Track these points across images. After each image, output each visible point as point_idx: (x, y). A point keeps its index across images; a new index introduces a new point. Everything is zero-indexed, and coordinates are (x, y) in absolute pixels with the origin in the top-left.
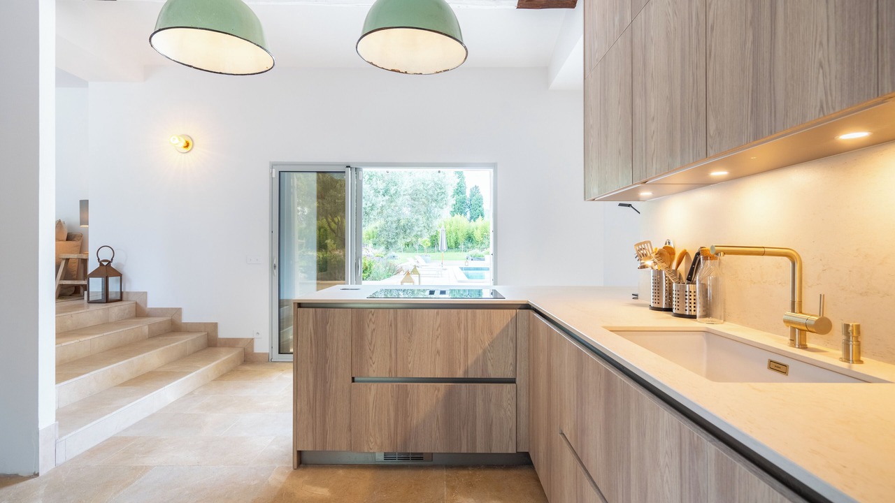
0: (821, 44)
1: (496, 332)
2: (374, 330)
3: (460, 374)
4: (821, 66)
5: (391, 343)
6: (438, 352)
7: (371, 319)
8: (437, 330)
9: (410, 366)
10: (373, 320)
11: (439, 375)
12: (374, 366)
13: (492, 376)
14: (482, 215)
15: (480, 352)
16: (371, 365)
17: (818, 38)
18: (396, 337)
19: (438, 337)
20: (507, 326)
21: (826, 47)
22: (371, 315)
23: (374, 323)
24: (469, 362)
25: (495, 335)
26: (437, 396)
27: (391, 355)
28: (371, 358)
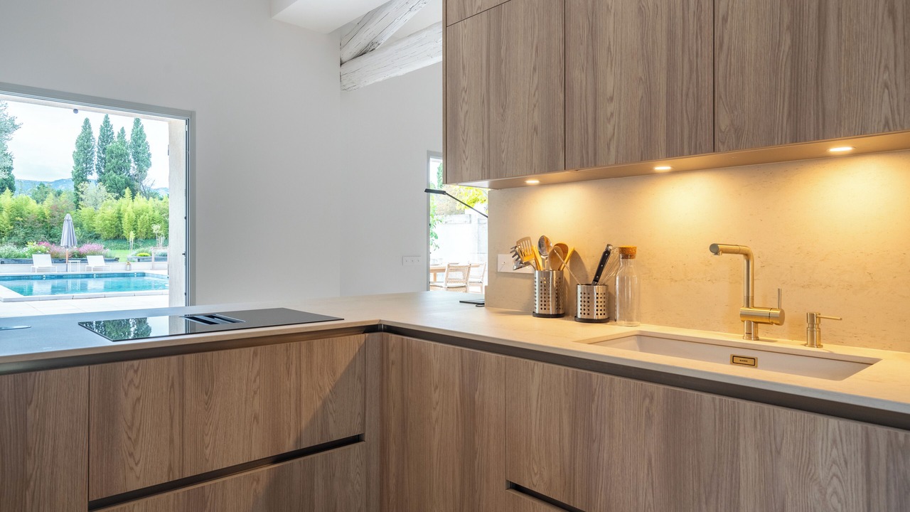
0: (886, 67)
1: (341, 370)
2: (138, 399)
3: (289, 446)
4: (886, 86)
5: (172, 419)
6: (256, 418)
7: (132, 381)
8: (255, 381)
9: (207, 452)
10: (136, 381)
11: (257, 455)
12: (138, 469)
13: (335, 438)
14: (10, 188)
15: (319, 404)
16: (132, 469)
17: (883, 61)
18: (182, 406)
19: (255, 393)
20: (354, 359)
21: (893, 72)
22: (131, 373)
23: (137, 388)
24: (304, 423)
25: (338, 375)
26: (255, 491)
27: (172, 441)
28: (131, 455)
